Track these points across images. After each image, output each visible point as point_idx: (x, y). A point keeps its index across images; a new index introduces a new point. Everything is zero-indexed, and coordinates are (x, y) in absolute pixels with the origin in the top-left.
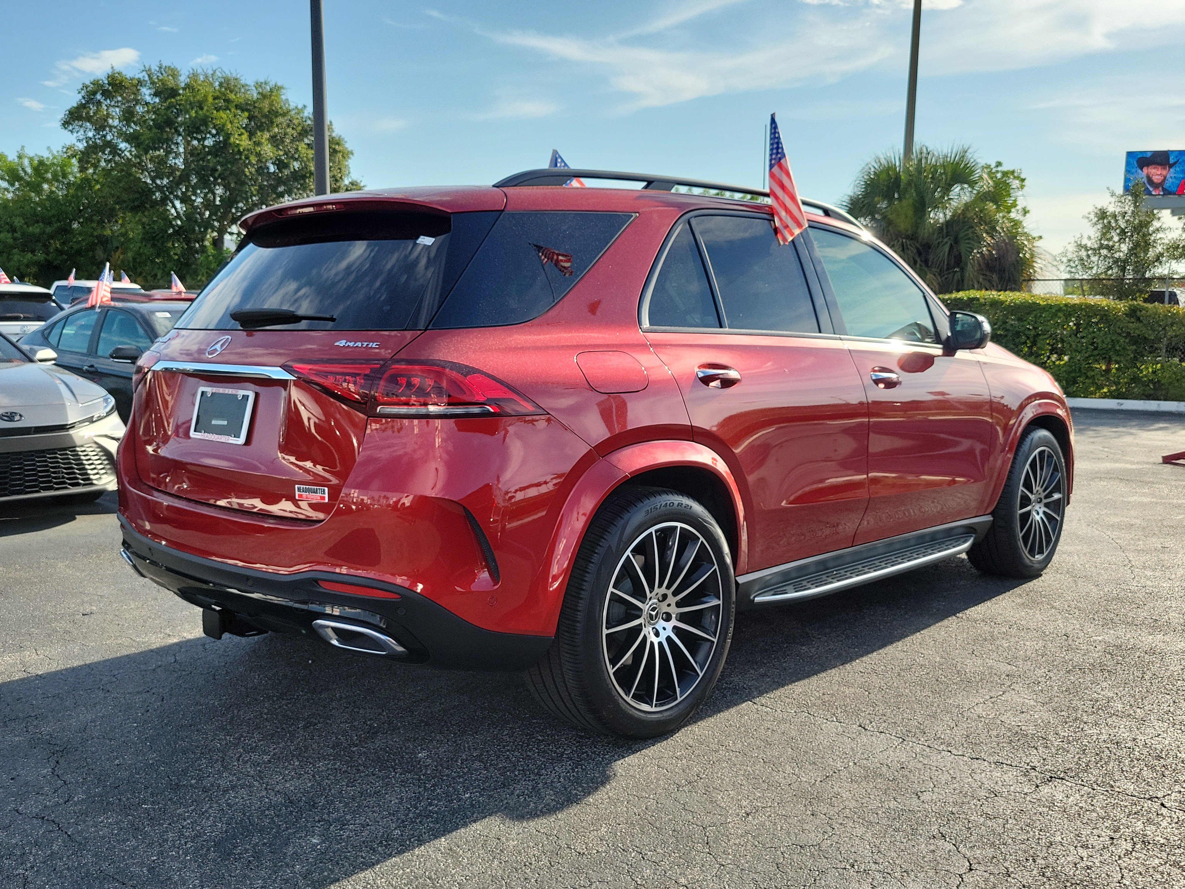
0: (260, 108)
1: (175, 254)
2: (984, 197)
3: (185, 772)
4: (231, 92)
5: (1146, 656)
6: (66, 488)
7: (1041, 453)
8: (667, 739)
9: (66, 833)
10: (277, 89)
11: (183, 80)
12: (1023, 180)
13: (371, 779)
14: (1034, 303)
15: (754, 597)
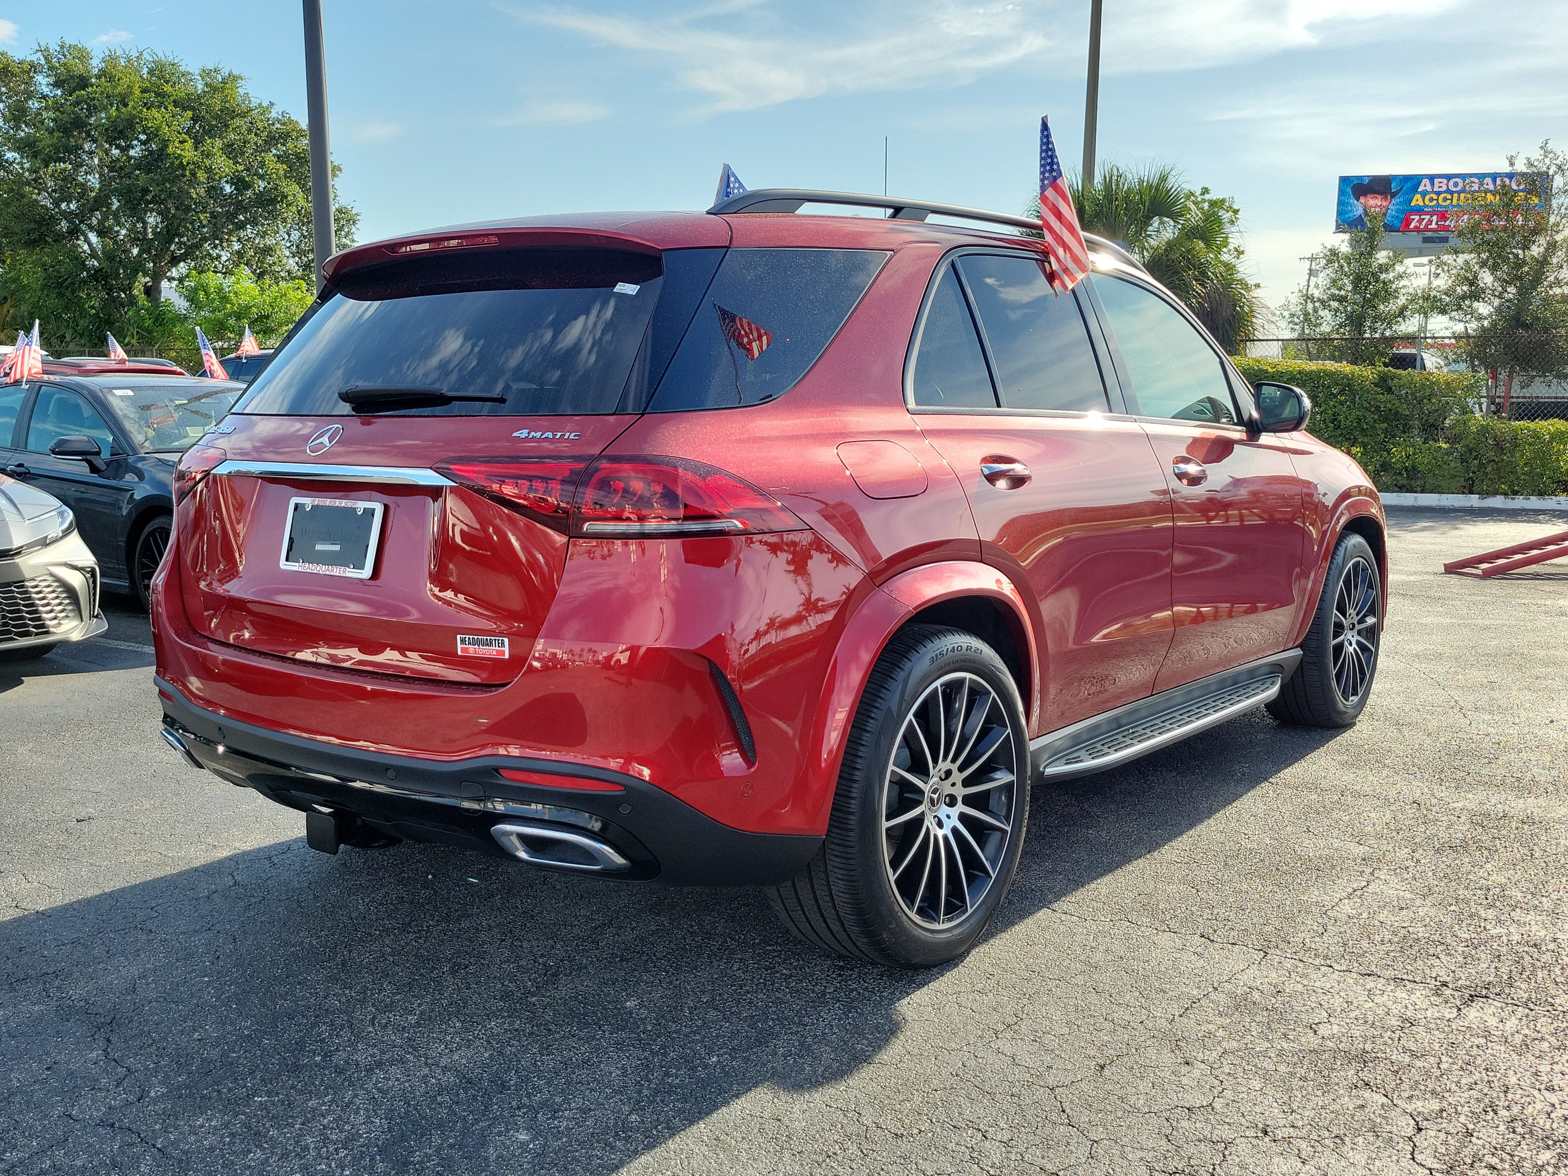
0: (208, 106)
1: (93, 307)
2: (1192, 233)
3: (301, 1045)
4: (167, 82)
5: (1526, 827)
6: (12, 639)
7: (1356, 565)
8: (956, 965)
9: (154, 1146)
10: (232, 79)
11: (96, 64)
12: (1236, 212)
13: (572, 1042)
14: (1260, 370)
15: (1045, 768)
